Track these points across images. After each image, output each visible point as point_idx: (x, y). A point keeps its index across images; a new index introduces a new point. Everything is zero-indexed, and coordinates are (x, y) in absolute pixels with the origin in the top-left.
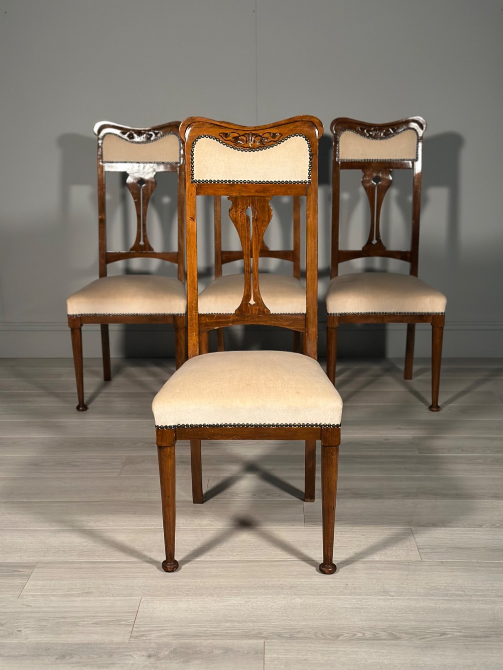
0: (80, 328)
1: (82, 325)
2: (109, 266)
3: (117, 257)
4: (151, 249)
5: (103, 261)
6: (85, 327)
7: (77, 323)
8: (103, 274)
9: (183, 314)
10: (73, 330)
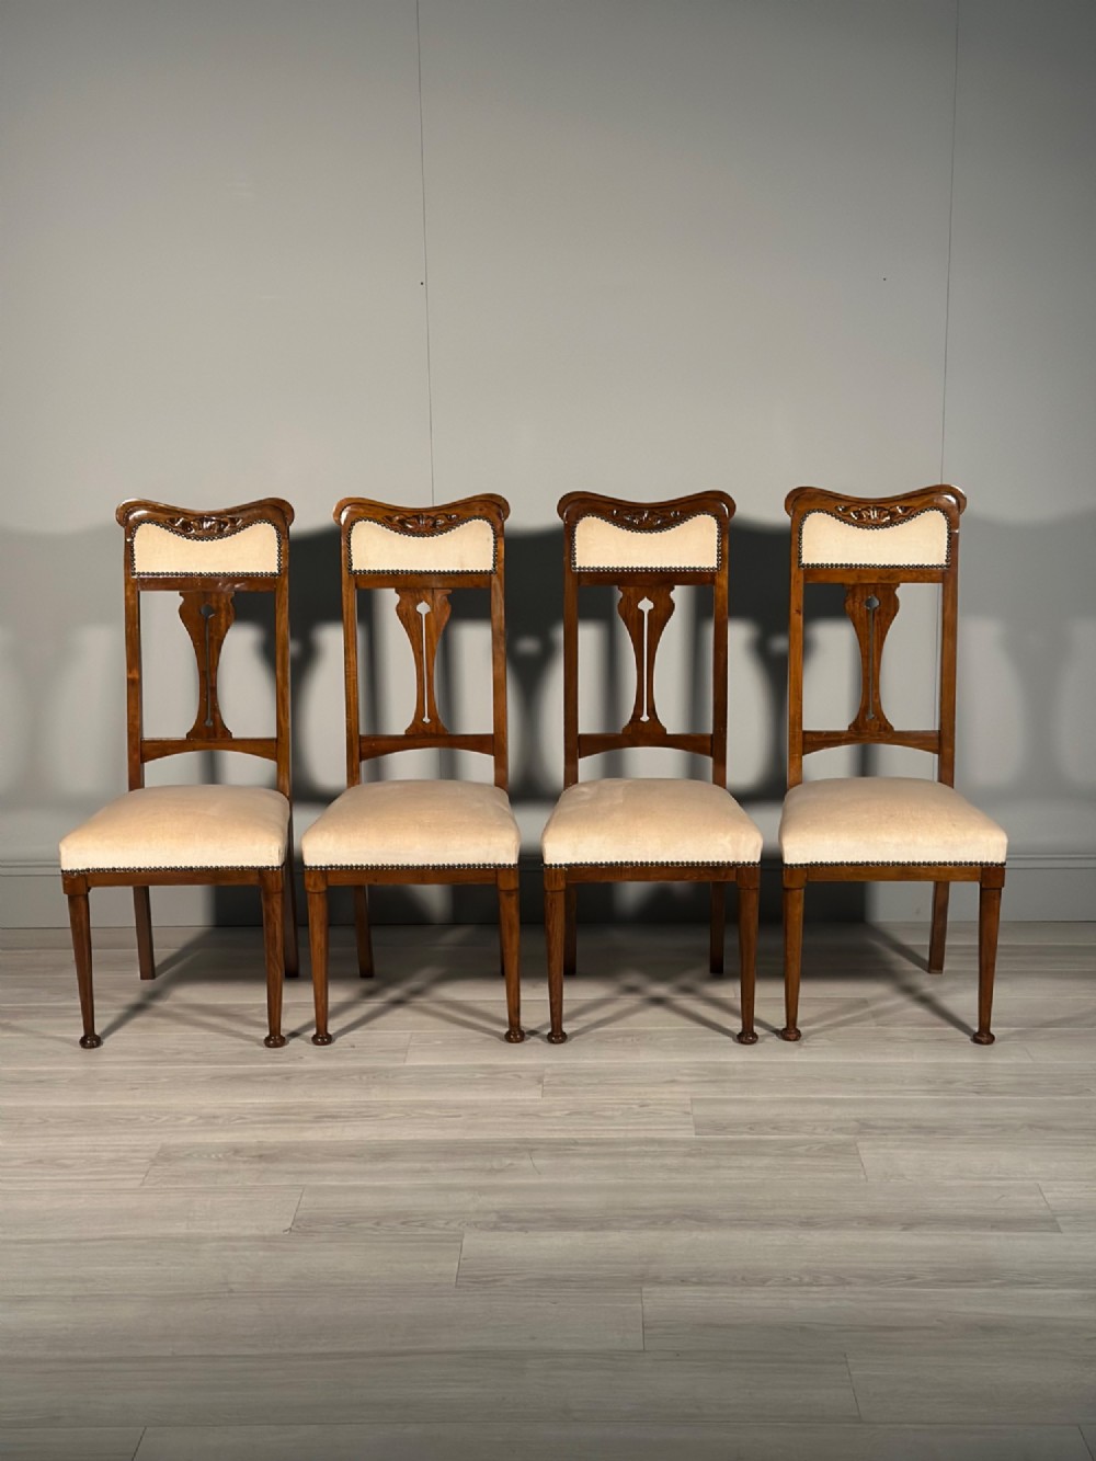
0: (86, 897)
1: (89, 889)
2: (148, 766)
3: (165, 748)
4: (227, 733)
5: (137, 757)
6: (95, 894)
7: (79, 885)
8: (136, 781)
9: (278, 868)
10: (72, 900)
